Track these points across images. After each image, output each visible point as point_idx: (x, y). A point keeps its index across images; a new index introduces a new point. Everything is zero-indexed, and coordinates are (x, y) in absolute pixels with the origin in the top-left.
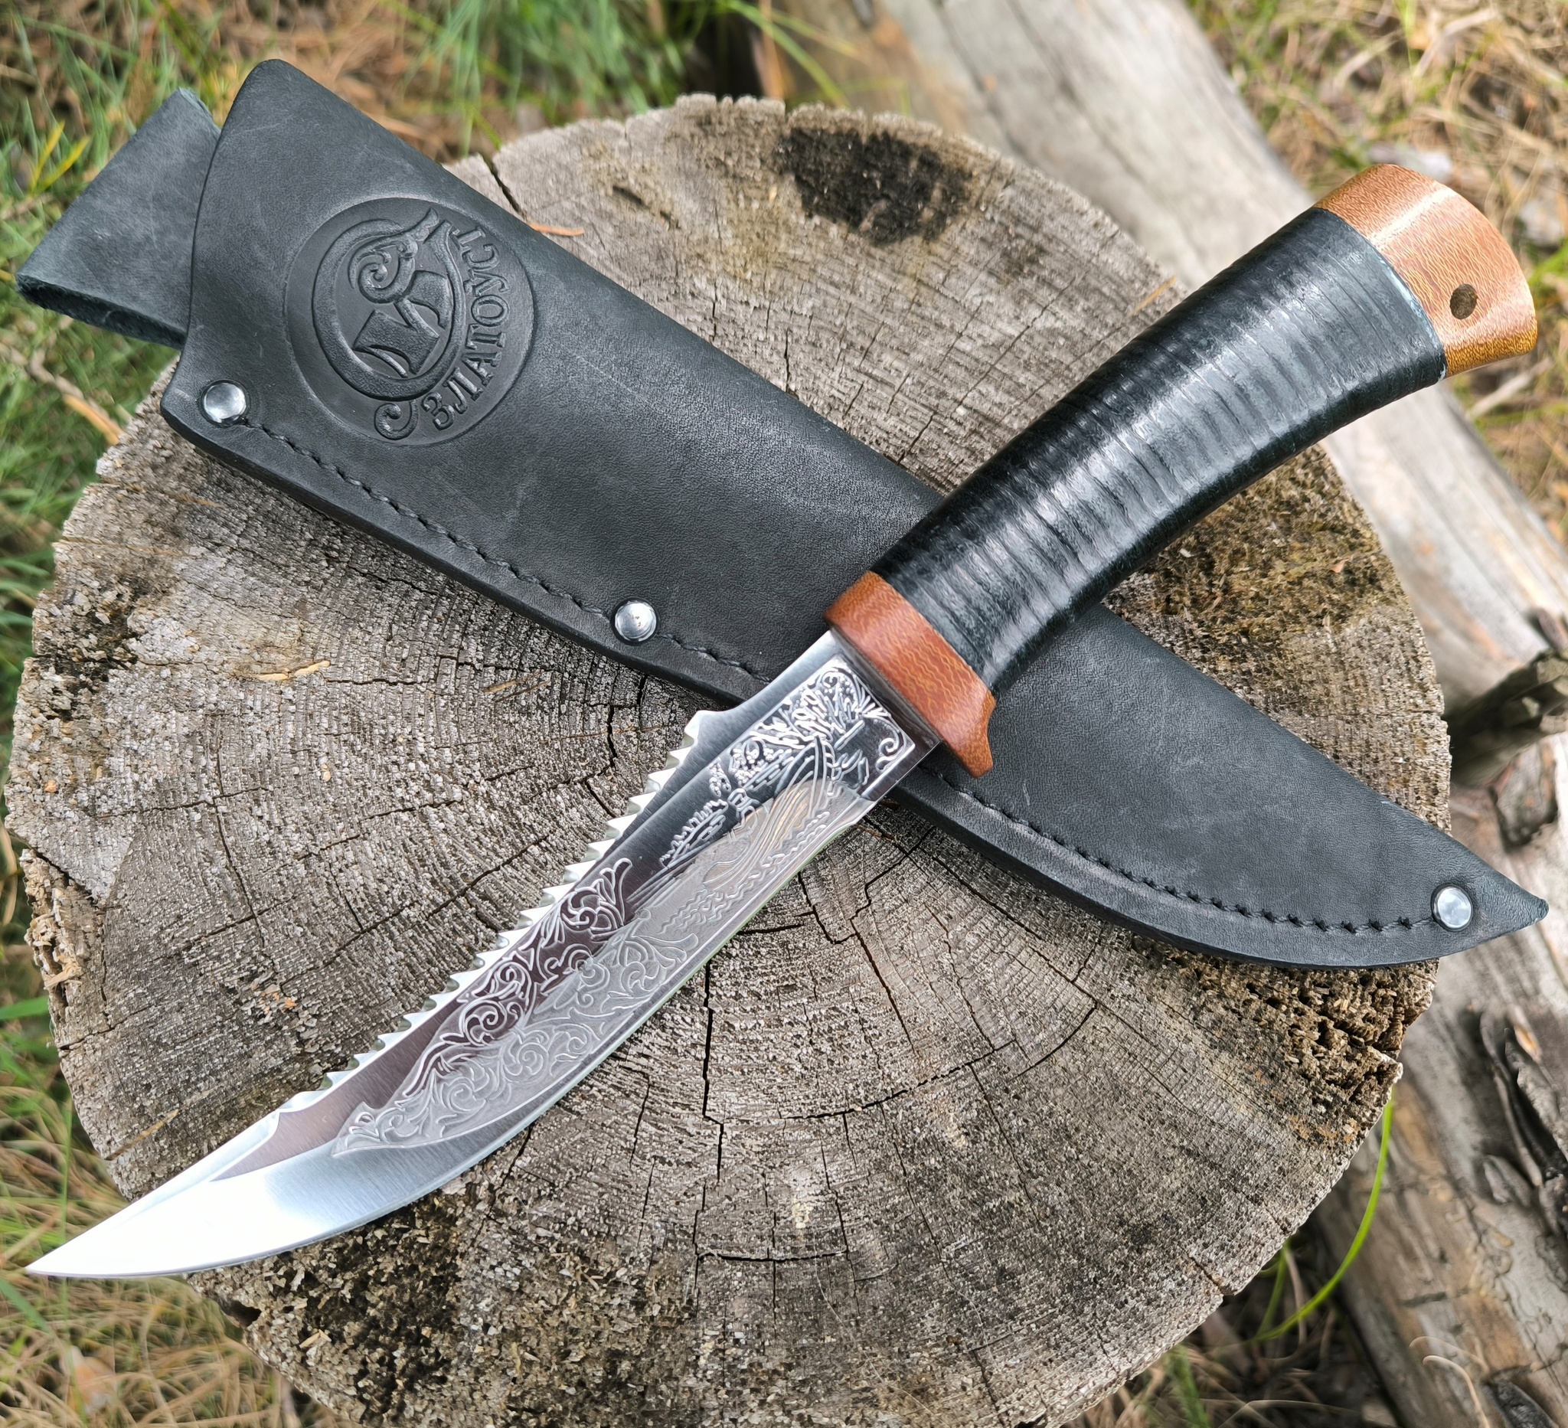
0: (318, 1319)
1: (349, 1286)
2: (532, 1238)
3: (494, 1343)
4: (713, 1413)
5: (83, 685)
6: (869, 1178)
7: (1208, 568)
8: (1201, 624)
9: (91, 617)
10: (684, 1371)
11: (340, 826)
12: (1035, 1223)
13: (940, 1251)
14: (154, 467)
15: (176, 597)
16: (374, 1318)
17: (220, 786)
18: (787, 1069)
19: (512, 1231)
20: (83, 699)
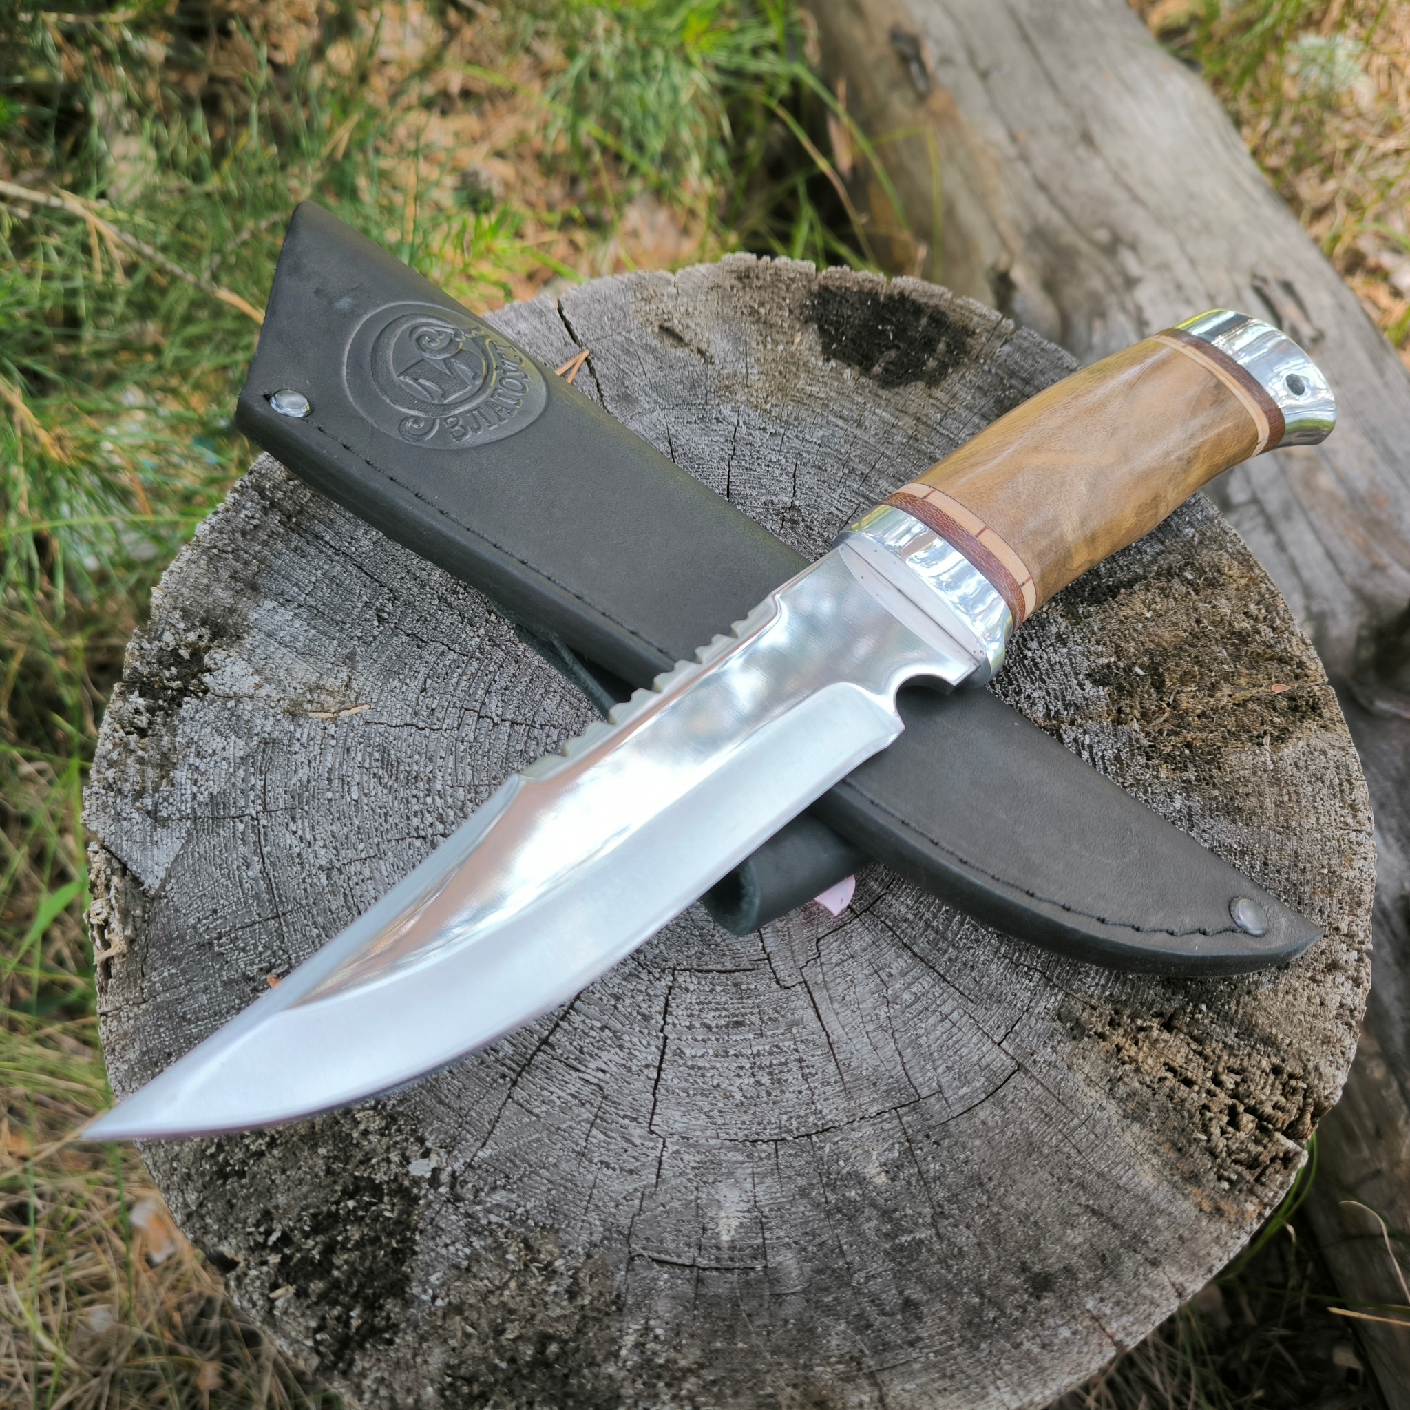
0: (288, 1274)
1: (320, 1247)
2: (484, 1222)
3: (440, 1313)
4: (629, 1401)
5: (161, 708)
6: (792, 1202)
7: (1159, 686)
8: (1147, 734)
9: (174, 652)
10: (606, 1360)
11: (362, 846)
12: (942, 1261)
13: (851, 1276)
14: (244, 534)
15: (248, 641)
16: (337, 1280)
17: (264, 804)
18: (728, 1097)
19: (467, 1215)
20: (159, 720)
